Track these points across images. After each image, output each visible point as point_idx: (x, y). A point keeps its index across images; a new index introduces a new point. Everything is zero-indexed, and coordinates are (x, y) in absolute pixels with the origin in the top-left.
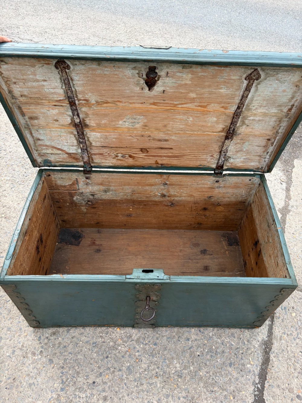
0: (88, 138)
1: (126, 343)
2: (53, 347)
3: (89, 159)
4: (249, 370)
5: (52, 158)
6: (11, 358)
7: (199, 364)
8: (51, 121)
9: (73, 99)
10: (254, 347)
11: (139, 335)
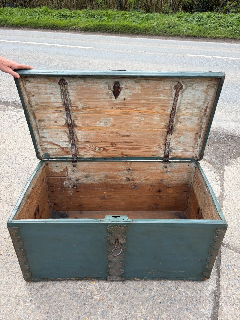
0: (76, 135)
1: (101, 293)
2: (41, 296)
3: (76, 152)
4: (202, 313)
5: (51, 152)
6: (6, 305)
7: (161, 309)
8: (53, 123)
9: (68, 106)
10: (206, 295)
11: (111, 287)
